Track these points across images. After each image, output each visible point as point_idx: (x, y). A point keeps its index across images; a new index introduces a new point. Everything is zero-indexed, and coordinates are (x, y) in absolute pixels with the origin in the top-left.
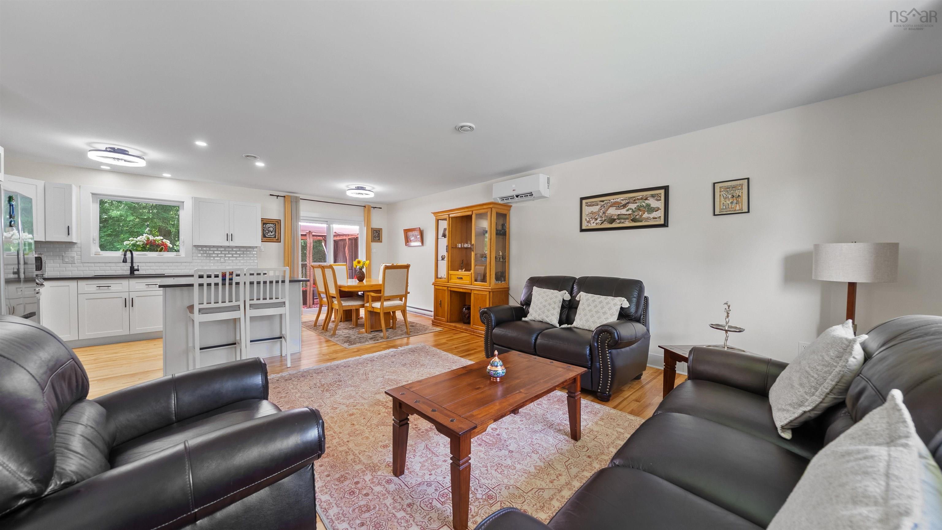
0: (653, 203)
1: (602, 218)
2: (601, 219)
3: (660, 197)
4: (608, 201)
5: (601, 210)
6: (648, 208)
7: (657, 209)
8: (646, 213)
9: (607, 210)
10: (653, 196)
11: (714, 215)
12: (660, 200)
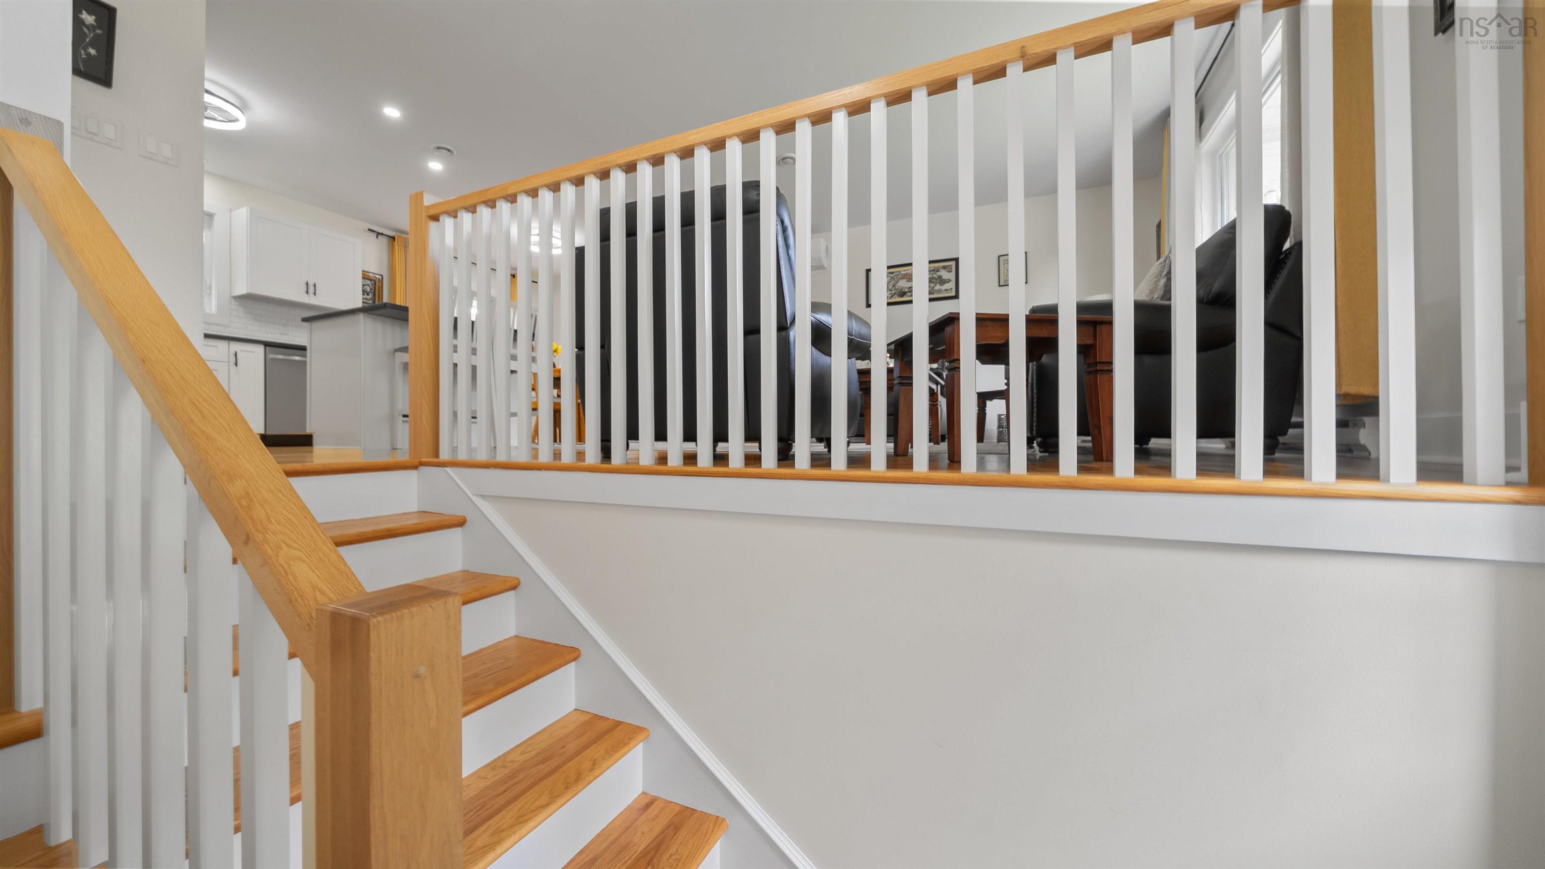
0: (945, 275)
1: (892, 291)
2: (890, 292)
3: (951, 269)
4: (898, 273)
5: (890, 282)
6: (940, 280)
7: (949, 281)
8: (938, 285)
9: (897, 282)
10: (944, 268)
11: (1000, 286)
12: (951, 272)
